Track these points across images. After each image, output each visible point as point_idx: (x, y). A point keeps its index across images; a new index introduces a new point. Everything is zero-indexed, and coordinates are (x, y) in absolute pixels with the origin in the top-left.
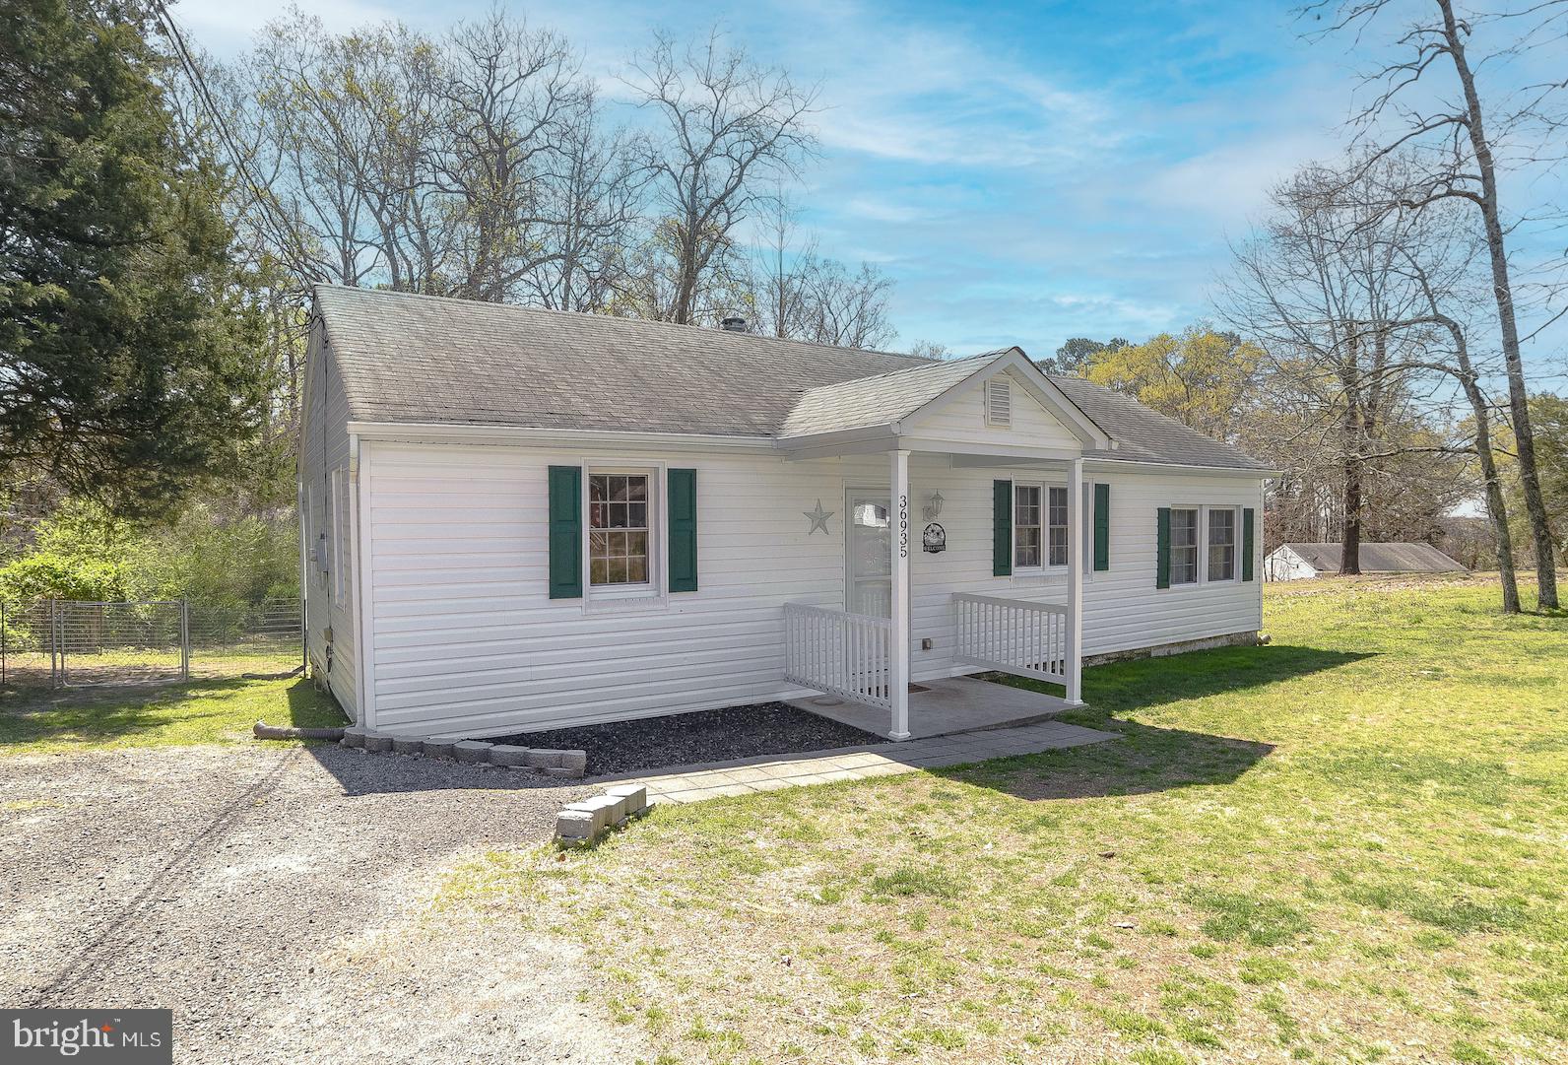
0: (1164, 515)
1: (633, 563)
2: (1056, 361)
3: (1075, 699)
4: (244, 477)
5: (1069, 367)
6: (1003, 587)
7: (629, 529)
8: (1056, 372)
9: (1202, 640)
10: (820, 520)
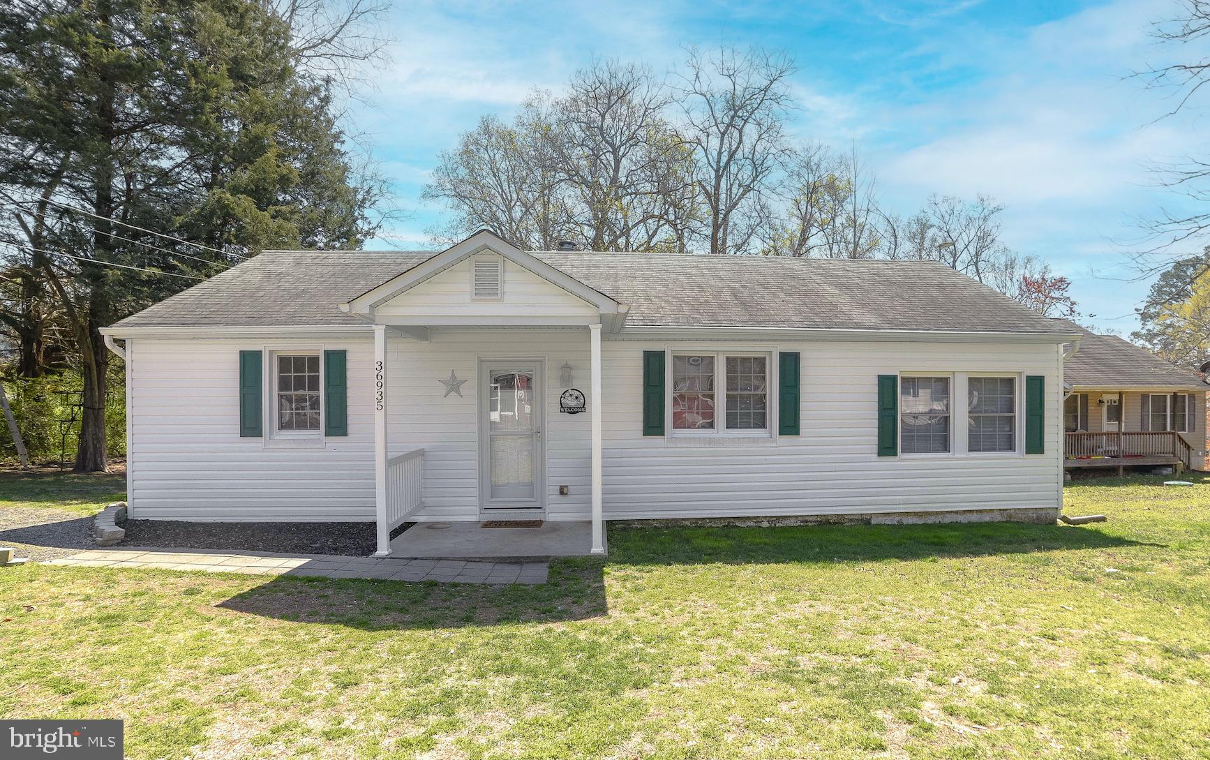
6: (656, 447)
9: (957, 512)
10: (454, 386)
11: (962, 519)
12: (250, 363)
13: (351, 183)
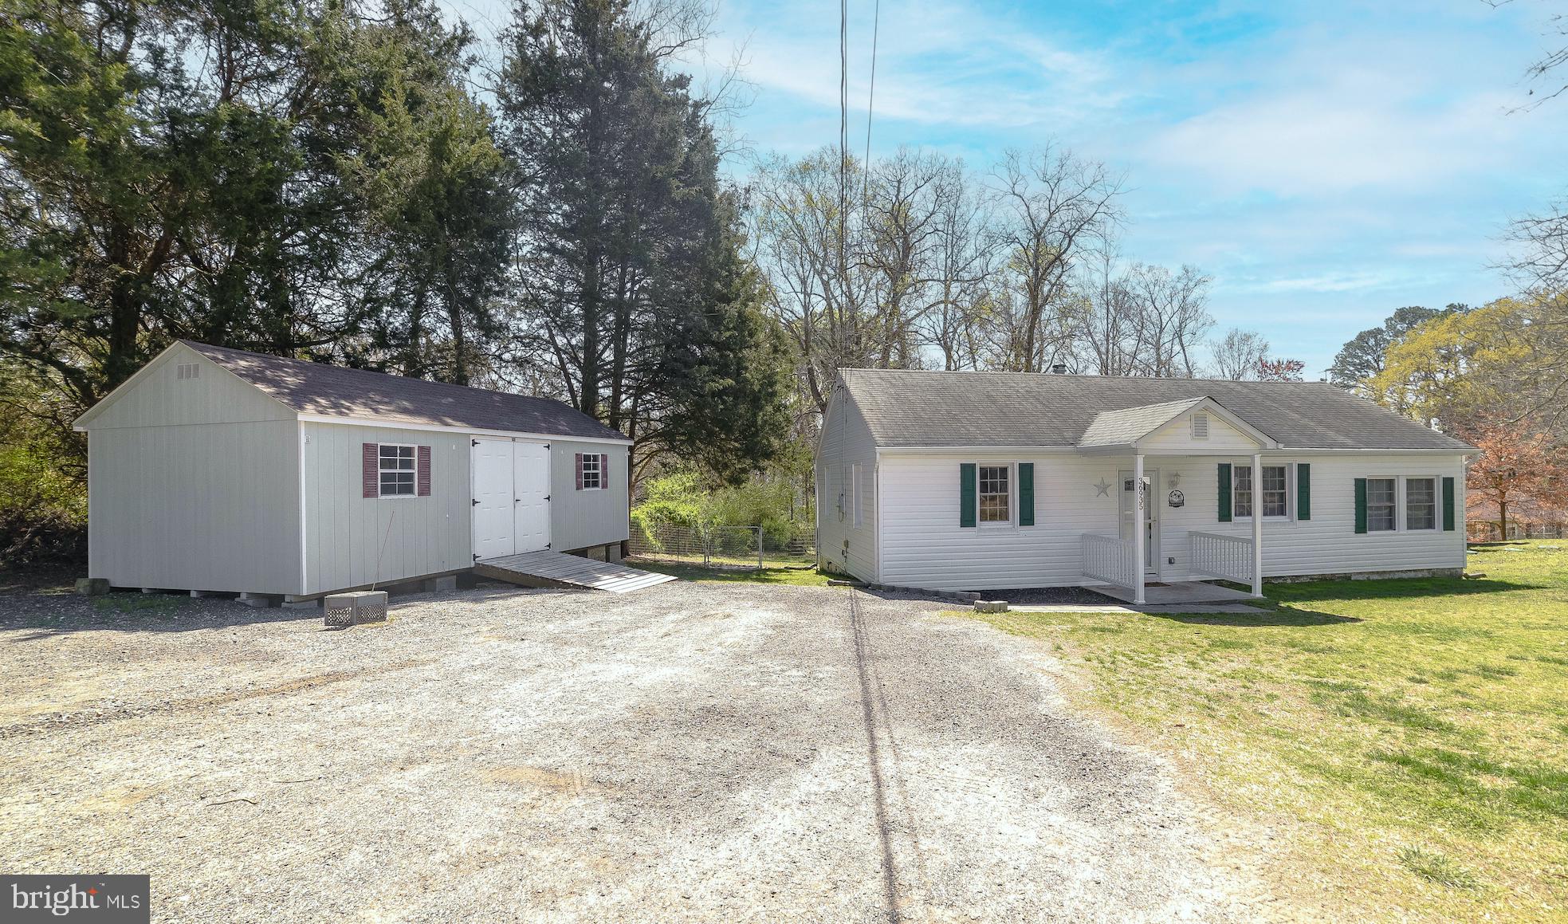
0: (1360, 484)
1: (1001, 510)
2: (1384, 329)
3: (1258, 593)
4: (780, 460)
5: (1397, 334)
6: (1226, 529)
7: (999, 494)
8: (1385, 340)
9: (1402, 571)
10: (1103, 489)
11: (1404, 576)
12: (967, 470)
13: (742, 255)
